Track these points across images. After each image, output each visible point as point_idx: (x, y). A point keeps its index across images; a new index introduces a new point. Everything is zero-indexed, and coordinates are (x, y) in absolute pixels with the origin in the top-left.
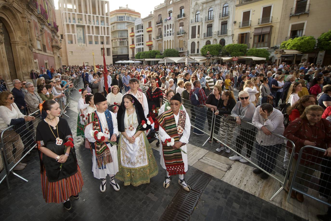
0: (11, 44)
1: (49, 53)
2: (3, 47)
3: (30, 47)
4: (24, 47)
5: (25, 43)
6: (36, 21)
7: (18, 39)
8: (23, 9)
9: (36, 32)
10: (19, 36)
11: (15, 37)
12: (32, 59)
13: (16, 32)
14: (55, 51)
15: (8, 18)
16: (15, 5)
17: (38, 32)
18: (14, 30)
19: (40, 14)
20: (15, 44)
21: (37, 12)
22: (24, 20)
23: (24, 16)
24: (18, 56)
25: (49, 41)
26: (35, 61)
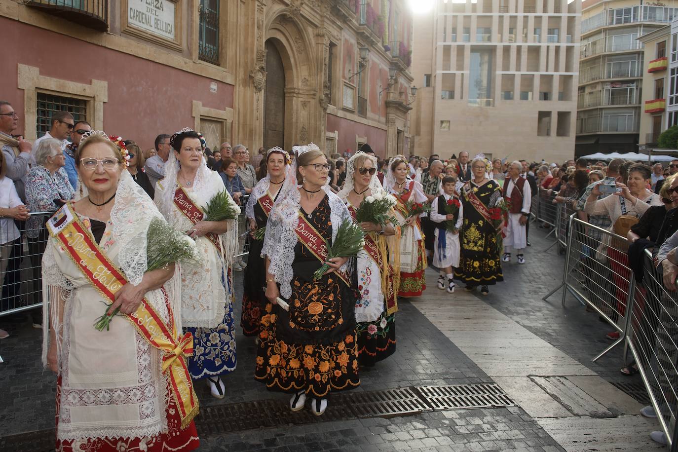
0: (284, 94)
1: (373, 120)
2: (260, 98)
3: (322, 100)
4: (309, 102)
5: (312, 92)
6: (353, 41)
7: (300, 84)
8: (321, 16)
9: (348, 67)
10: (303, 78)
11: (295, 79)
12: (323, 128)
13: (298, 68)
14: (392, 116)
15: (288, 40)
16: (306, 11)
17: (351, 69)
18: (296, 65)
19: (363, 25)
20: (292, 95)
21: (357, 21)
22: (320, 42)
23: (322, 31)
24: (294, 120)
25: (379, 90)
26: (331, 135)
